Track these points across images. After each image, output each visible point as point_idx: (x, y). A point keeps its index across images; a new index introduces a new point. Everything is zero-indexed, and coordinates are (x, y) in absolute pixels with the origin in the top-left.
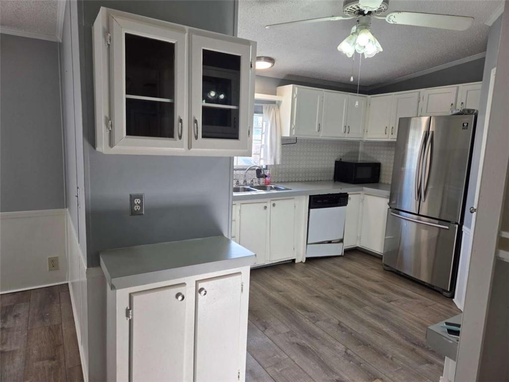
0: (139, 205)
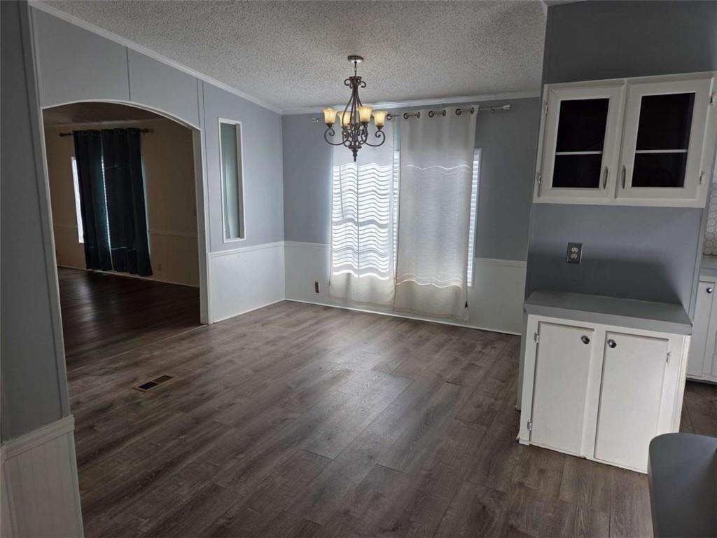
0: (576, 253)
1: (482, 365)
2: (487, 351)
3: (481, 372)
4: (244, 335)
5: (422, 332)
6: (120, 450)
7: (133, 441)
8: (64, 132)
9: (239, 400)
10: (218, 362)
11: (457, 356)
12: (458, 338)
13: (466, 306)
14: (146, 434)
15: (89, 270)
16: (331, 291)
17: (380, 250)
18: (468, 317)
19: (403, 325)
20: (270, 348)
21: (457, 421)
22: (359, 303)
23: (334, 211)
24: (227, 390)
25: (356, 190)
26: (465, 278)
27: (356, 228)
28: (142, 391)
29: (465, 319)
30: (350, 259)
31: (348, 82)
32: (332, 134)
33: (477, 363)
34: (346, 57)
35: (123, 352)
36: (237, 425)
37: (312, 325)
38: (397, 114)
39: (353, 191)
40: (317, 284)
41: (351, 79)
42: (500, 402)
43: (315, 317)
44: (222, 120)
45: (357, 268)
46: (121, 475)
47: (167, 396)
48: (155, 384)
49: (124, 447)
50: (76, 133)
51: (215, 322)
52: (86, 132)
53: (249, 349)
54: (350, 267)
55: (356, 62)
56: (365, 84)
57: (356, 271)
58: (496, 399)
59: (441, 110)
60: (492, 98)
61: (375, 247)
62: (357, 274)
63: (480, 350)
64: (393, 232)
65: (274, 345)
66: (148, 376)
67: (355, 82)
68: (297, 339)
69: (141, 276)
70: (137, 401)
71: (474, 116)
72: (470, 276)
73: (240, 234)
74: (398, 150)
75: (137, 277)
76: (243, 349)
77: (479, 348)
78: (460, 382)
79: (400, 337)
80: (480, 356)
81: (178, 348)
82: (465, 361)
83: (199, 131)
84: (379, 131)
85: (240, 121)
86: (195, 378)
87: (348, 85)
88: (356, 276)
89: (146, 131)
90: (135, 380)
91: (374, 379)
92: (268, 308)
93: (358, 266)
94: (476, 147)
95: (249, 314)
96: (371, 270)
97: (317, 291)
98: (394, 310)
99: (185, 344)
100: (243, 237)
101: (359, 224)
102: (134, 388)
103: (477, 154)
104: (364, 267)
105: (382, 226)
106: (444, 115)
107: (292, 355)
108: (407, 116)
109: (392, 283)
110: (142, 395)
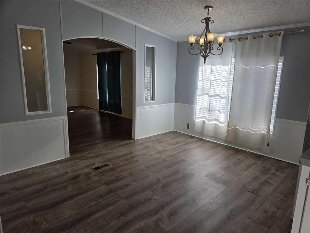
1: (273, 183)
2: (278, 173)
3: (272, 188)
4: (148, 147)
5: (240, 157)
6: (71, 202)
7: (78, 198)
8: (94, 54)
9: (133, 183)
10: (132, 160)
11: (258, 175)
12: (261, 162)
13: (268, 145)
14: (85, 195)
15: (100, 110)
16: (195, 129)
17: (220, 110)
18: (269, 151)
19: (230, 151)
20: (158, 156)
21: (249, 220)
22: (208, 136)
23: (198, 89)
24: (130, 176)
25: (210, 79)
26: (269, 129)
27: (209, 98)
28: (94, 171)
29: (267, 152)
30: (205, 114)
31: (204, 21)
32: (193, 49)
33: (270, 181)
34: (203, 8)
35: (95, 149)
36: (126, 198)
37: (182, 145)
38: (235, 38)
39: (209, 79)
40: (188, 125)
41: (205, 19)
42: (281, 211)
43: (185, 141)
44: (146, 45)
45: (208, 118)
46: (65, 217)
47: (103, 175)
48: (101, 168)
49: (74, 200)
50: (98, 54)
51: (139, 139)
52: (101, 53)
53: (148, 154)
54: (205, 118)
55: (208, 10)
56: (213, 21)
57: (207, 120)
58: (278, 209)
59: (261, 35)
60: (293, 26)
61: (219, 108)
62: (207, 121)
63: (274, 172)
64: (229, 101)
65: (160, 154)
66: (100, 163)
67: (207, 20)
68: (172, 152)
69: (118, 114)
70: (90, 176)
71: (280, 38)
72: (272, 128)
73: (153, 99)
74: (234, 58)
75: (116, 114)
76: (145, 154)
77: (273, 171)
78: (257, 192)
79: (227, 158)
80: (273, 176)
81: (119, 150)
82: (263, 179)
83: (135, 51)
84: (220, 47)
85: (155, 45)
86: (119, 167)
87: (203, 22)
88: (207, 122)
89: (122, 52)
90: (94, 164)
91: (205, 182)
92: (164, 134)
93: (209, 118)
94: (281, 55)
95: (155, 136)
96: (216, 120)
97: (188, 128)
98: (226, 142)
99: (122, 148)
100: (154, 100)
101: (210, 96)
102: (91, 169)
103: (281, 59)
104: (211, 118)
105: (222, 98)
106: (262, 37)
107: (167, 161)
108: (240, 39)
109: (226, 128)
110: (93, 173)
